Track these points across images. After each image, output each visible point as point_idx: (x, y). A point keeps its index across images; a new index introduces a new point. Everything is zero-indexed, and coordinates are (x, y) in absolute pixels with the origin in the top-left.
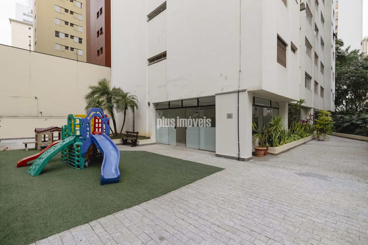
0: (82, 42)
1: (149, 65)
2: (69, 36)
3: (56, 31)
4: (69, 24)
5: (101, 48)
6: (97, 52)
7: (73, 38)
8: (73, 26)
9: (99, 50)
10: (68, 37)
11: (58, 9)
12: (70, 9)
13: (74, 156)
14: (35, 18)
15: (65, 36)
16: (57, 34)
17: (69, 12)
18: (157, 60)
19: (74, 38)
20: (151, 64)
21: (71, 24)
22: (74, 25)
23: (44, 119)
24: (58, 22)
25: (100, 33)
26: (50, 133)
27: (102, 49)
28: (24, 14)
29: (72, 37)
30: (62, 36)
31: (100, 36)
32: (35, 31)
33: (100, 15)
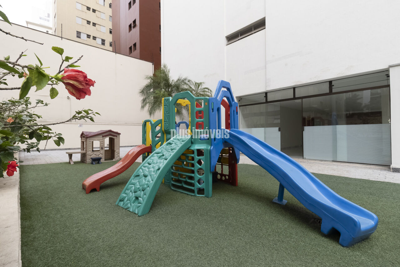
0: (105, 44)
1: (227, 45)
2: (92, 37)
3: (77, 31)
4: (91, 24)
5: (134, 43)
6: (128, 49)
7: (95, 40)
8: (95, 26)
9: (131, 47)
10: (90, 38)
11: (79, 7)
12: (92, 7)
13: (193, 172)
14: (55, 17)
15: (87, 37)
16: (79, 34)
17: (91, 10)
18: (241, 35)
19: (97, 39)
20: (229, 43)
21: (93, 23)
22: (97, 25)
23: (79, 125)
24: (80, 21)
25: (132, 26)
26: (102, 138)
27: (135, 45)
28: (41, 18)
29: (94, 38)
30: (84, 37)
31: (133, 30)
32: (55, 32)
33: (133, 5)
